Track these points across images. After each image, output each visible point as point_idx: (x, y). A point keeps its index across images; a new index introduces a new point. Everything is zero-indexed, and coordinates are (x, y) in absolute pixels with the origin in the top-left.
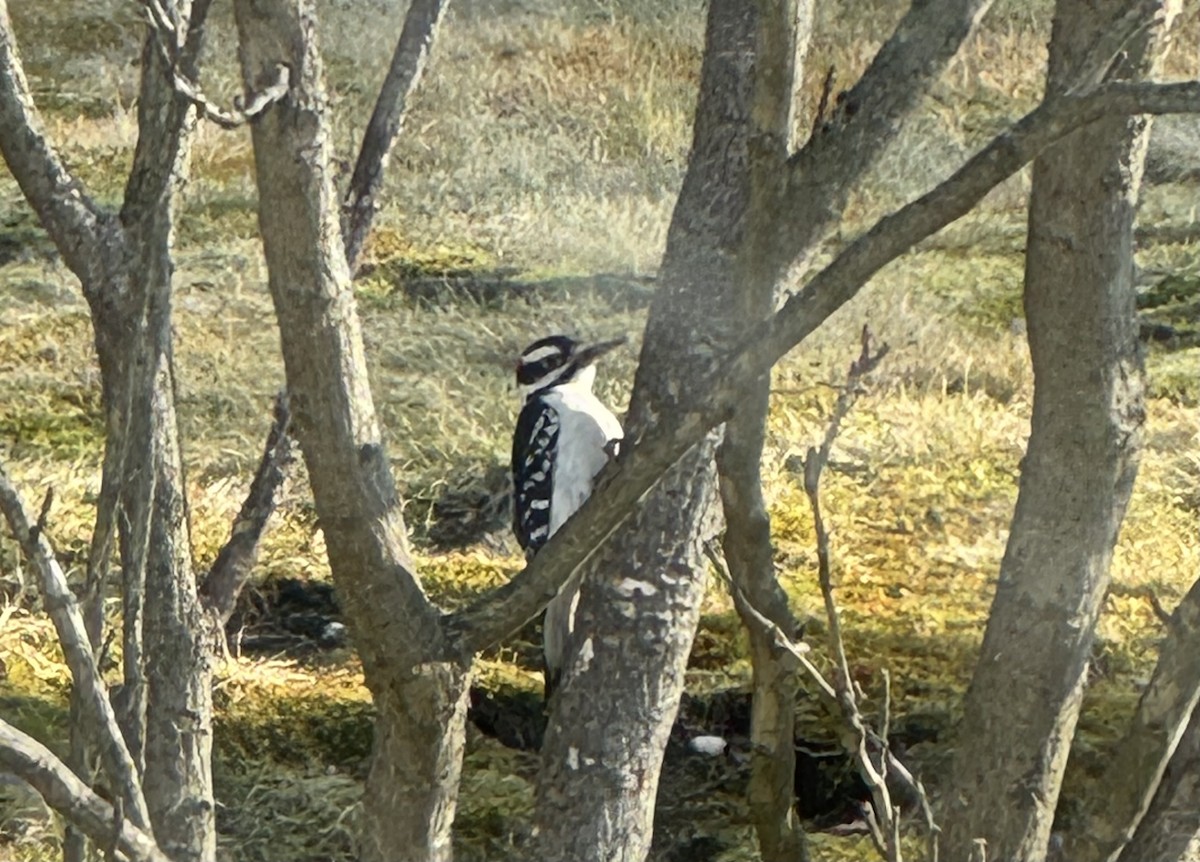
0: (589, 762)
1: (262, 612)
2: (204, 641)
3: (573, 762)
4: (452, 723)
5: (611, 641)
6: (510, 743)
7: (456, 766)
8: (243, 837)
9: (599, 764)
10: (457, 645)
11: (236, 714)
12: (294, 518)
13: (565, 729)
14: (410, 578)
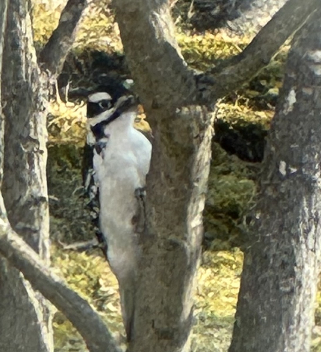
0: (294, 170)
1: (82, 72)
2: (41, 92)
3: (283, 171)
4: (202, 145)
5: (308, 91)
6: (244, 157)
7: (205, 173)
8: (70, 219)
9: (300, 172)
10: (205, 94)
11: (65, 139)
12: (103, 11)
13: (277, 149)
14: (175, 50)
